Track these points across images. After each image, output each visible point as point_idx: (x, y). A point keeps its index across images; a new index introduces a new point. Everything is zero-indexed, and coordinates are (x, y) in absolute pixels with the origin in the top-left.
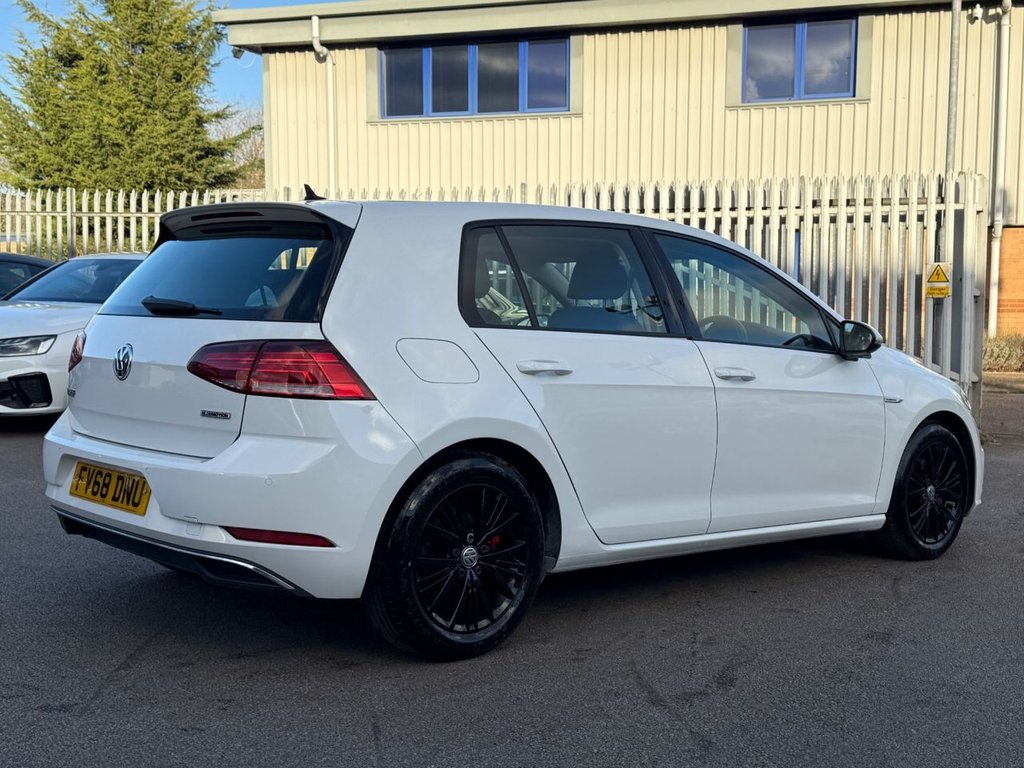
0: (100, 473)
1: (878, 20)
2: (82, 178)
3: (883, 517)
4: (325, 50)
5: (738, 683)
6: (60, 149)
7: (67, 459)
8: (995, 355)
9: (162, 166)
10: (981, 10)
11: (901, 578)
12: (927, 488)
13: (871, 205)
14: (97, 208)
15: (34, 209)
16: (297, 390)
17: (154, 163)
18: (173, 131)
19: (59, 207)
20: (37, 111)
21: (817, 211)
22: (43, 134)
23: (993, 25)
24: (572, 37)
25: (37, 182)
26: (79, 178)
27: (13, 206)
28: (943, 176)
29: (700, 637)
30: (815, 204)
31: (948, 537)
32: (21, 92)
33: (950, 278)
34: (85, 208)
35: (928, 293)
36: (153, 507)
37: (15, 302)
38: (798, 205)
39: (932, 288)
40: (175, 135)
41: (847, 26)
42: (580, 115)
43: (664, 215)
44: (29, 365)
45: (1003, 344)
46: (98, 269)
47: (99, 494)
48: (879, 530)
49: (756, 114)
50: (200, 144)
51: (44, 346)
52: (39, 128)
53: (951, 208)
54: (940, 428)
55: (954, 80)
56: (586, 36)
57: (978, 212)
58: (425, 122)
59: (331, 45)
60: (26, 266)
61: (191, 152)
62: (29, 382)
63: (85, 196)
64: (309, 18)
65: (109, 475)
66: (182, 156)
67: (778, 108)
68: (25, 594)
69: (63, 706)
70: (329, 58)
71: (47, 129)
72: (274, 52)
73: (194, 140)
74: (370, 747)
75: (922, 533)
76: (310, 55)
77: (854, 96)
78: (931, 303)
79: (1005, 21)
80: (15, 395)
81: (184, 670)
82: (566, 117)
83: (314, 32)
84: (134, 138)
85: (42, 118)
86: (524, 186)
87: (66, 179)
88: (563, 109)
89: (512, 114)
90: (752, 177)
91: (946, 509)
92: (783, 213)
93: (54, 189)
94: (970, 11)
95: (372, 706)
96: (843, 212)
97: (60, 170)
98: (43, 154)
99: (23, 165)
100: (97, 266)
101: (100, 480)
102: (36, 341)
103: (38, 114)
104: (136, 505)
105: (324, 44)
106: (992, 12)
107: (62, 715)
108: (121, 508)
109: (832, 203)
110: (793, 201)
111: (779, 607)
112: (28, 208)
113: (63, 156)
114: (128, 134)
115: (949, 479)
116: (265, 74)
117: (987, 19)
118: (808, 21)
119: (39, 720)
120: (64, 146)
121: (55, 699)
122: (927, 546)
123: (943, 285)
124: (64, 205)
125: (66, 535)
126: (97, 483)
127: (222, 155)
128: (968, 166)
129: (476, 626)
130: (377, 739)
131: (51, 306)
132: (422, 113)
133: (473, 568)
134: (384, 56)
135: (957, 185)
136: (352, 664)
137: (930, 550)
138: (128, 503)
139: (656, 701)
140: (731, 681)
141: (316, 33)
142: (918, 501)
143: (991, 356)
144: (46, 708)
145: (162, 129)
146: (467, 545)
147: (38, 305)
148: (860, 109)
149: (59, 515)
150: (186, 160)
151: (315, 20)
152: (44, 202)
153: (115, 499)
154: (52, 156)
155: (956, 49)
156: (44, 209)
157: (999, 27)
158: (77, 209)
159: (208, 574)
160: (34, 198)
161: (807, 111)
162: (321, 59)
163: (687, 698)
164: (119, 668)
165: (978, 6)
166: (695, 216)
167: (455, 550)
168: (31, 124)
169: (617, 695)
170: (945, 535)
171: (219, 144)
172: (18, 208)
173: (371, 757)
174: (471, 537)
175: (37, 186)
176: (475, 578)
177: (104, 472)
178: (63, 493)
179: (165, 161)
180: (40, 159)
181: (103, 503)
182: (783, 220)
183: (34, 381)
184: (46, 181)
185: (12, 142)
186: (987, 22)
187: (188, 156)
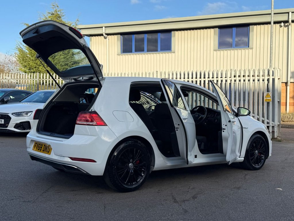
0: (40, 144)
1: (255, 27)
2: (42, 70)
3: (243, 159)
4: (106, 36)
5: (197, 198)
6: (36, 62)
7: (32, 141)
8: (288, 118)
9: (62, 67)
10: (283, 24)
11: (247, 174)
12: (255, 151)
13: (250, 77)
14: (45, 78)
15: (28, 78)
16: (88, 123)
17: (60, 66)
18: (66, 57)
19: (35, 78)
20: (30, 52)
21: (235, 78)
22: (31, 58)
23: (287, 28)
24: (172, 32)
25: (29, 71)
26: (40, 69)
27: (23, 77)
28: (269, 69)
29: (191, 188)
30: (235, 76)
31: (262, 164)
32: (26, 47)
33: (271, 96)
34: (42, 78)
35: (265, 101)
36: (52, 152)
37: (22, 103)
38: (230, 77)
39: (266, 99)
40: (66, 58)
41: (247, 28)
42: (174, 52)
43: (182, 80)
44: (25, 119)
45: (291, 115)
46: (44, 94)
47: (39, 150)
48: (242, 162)
49: (222, 52)
50: (73, 61)
51: (29, 114)
52: (30, 56)
53: (271, 78)
54: (259, 135)
55: (272, 43)
56: (176, 32)
57: (279, 79)
58: (133, 55)
59: (108, 34)
60: (25, 93)
61: (70, 63)
62: (25, 123)
63: (42, 75)
64: (102, 27)
65: (42, 145)
66: (68, 64)
67: (228, 51)
68: (21, 176)
69: (29, 201)
70: (107, 38)
71: (32, 57)
72: (93, 36)
73: (71, 59)
74: (103, 211)
75: (254, 163)
76: (102, 37)
77: (249, 47)
78: (266, 103)
79: (290, 27)
80: (21, 127)
81: (59, 193)
82: (170, 53)
83: (103, 31)
84: (55, 60)
85: (31, 54)
86: (157, 72)
87: (37, 70)
88: (170, 51)
89: (156, 52)
90: (218, 69)
91: (261, 157)
92: (226, 79)
93: (34, 73)
94: (280, 24)
95: (105, 202)
96: (242, 79)
97: (36, 68)
98: (31, 63)
99: (26, 66)
100: (44, 93)
101: (40, 146)
102: (27, 113)
103: (30, 53)
104: (48, 152)
105: (106, 34)
106: (286, 24)
107: (28, 203)
108: (45, 153)
109: (239, 76)
110: (229, 75)
111: (213, 181)
112: (27, 78)
113: (37, 64)
114: (53, 59)
115: (261, 149)
116: (90, 42)
117: (285, 26)
118: (236, 27)
119: (23, 204)
120: (37, 61)
121: (27, 200)
122: (255, 166)
123: (270, 98)
124: (36, 76)
125: (31, 160)
126: (39, 147)
127: (79, 63)
128: (277, 66)
129: (133, 183)
130: (105, 209)
131: (32, 104)
132: (132, 52)
133: (132, 169)
134: (122, 37)
135: (273, 71)
136: (101, 193)
137: (256, 168)
138: (46, 152)
139: (176, 201)
140: (196, 197)
141: (104, 31)
142: (253, 154)
143: (287, 118)
144: (25, 201)
145: (62, 57)
146: (130, 163)
147: (29, 103)
148: (250, 51)
149: (30, 155)
150: (69, 65)
151: (104, 28)
152: (31, 76)
153: (43, 151)
154: (34, 64)
155: (272, 35)
156: (31, 78)
157: (288, 29)
158: (39, 78)
159: (65, 169)
160: (28, 75)
161: (236, 51)
162: (105, 38)
163: (184, 201)
164: (43, 193)
165: (282, 23)
166: (190, 80)
167: (127, 164)
168: (28, 55)
169: (166, 200)
170: (261, 164)
171: (78, 60)
172: (24, 78)
173: (103, 213)
174: (131, 161)
175: (29, 72)
176: (133, 172)
177: (41, 144)
178: (31, 150)
179: (63, 65)
180: (30, 65)
181: (40, 152)
182: (226, 81)
183: (26, 123)
184: (32, 71)
185: (23, 60)
186: (285, 27)
187: (70, 64)
